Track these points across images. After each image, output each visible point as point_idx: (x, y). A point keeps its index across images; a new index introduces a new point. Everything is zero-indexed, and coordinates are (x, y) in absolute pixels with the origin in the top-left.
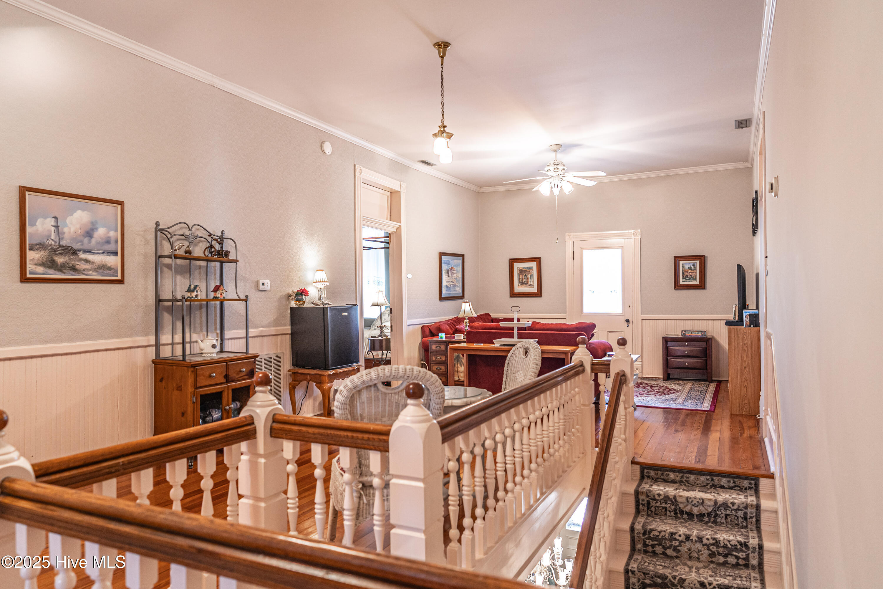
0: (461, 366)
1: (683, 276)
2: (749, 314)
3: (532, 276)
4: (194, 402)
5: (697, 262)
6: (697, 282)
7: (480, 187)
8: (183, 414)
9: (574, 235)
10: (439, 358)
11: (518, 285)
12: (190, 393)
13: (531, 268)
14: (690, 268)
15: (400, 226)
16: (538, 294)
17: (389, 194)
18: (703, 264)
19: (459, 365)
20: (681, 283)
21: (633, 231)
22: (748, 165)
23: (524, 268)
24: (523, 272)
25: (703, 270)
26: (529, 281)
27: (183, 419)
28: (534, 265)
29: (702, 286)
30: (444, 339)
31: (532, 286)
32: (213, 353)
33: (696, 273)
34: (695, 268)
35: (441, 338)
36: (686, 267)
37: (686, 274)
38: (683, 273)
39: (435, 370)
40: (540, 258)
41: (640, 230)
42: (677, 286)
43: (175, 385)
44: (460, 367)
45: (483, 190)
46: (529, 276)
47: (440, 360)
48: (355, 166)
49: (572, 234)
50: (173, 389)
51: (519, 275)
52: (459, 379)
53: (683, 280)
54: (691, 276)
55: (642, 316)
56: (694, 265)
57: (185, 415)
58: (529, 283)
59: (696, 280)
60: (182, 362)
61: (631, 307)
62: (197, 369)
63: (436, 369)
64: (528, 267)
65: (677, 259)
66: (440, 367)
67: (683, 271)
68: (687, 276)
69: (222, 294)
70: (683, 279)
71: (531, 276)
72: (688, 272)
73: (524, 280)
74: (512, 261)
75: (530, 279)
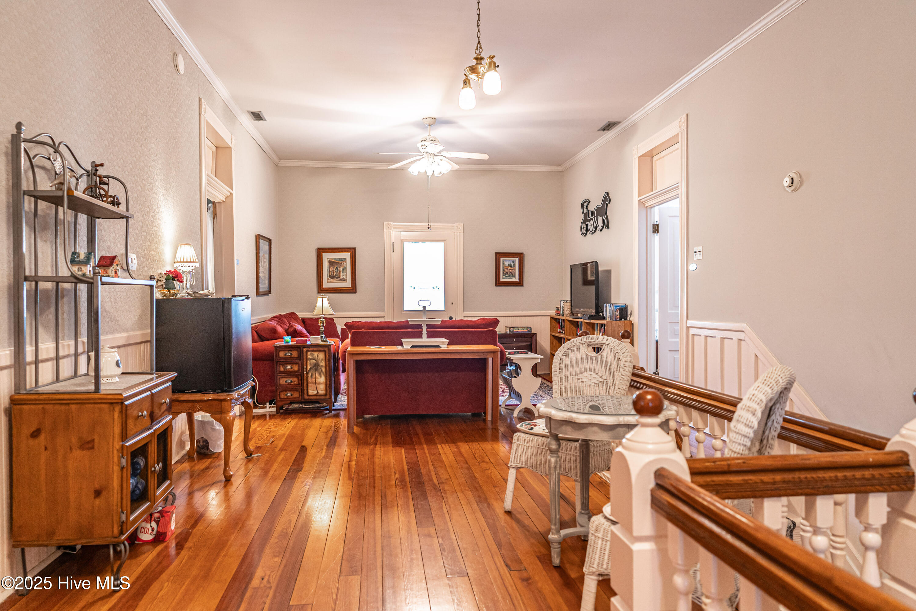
0: (321, 377)
1: (503, 273)
2: (618, 307)
3: (345, 269)
4: (123, 468)
5: (517, 260)
6: (516, 279)
7: (280, 159)
8: (98, 493)
9: (394, 225)
10: (289, 367)
11: (328, 279)
12: (117, 451)
13: (344, 260)
14: (510, 265)
15: (231, 194)
16: (353, 290)
17: (214, 149)
18: (522, 262)
19: (317, 375)
20: (502, 280)
21: (455, 224)
22: (560, 169)
23: (335, 259)
24: (334, 264)
25: (522, 267)
26: (341, 274)
27: (97, 502)
28: (347, 256)
29: (520, 283)
30: (291, 344)
31: (344, 280)
32: (114, 376)
33: (515, 270)
34: (514, 265)
35: (287, 342)
36: (507, 264)
37: (506, 271)
38: (503, 270)
39: (284, 383)
40: (354, 249)
41: (462, 224)
42: (499, 283)
43: (74, 440)
44: (319, 378)
45: (283, 163)
46: (341, 269)
47: (292, 370)
48: (200, 99)
49: (392, 223)
50: (71, 449)
51: (329, 267)
52: (318, 393)
53: (504, 277)
54: (511, 273)
55: (465, 313)
56: (513, 262)
57: (104, 494)
58: (342, 277)
59: (515, 277)
60: (96, 396)
61: (453, 304)
62: (126, 406)
63: (286, 382)
64: (340, 259)
65: (499, 255)
66: (291, 379)
67: (503, 267)
68: (507, 273)
69: (118, 272)
70: (503, 275)
71: (343, 269)
72: (507, 269)
73: (335, 273)
74: (320, 251)
75: (343, 272)
